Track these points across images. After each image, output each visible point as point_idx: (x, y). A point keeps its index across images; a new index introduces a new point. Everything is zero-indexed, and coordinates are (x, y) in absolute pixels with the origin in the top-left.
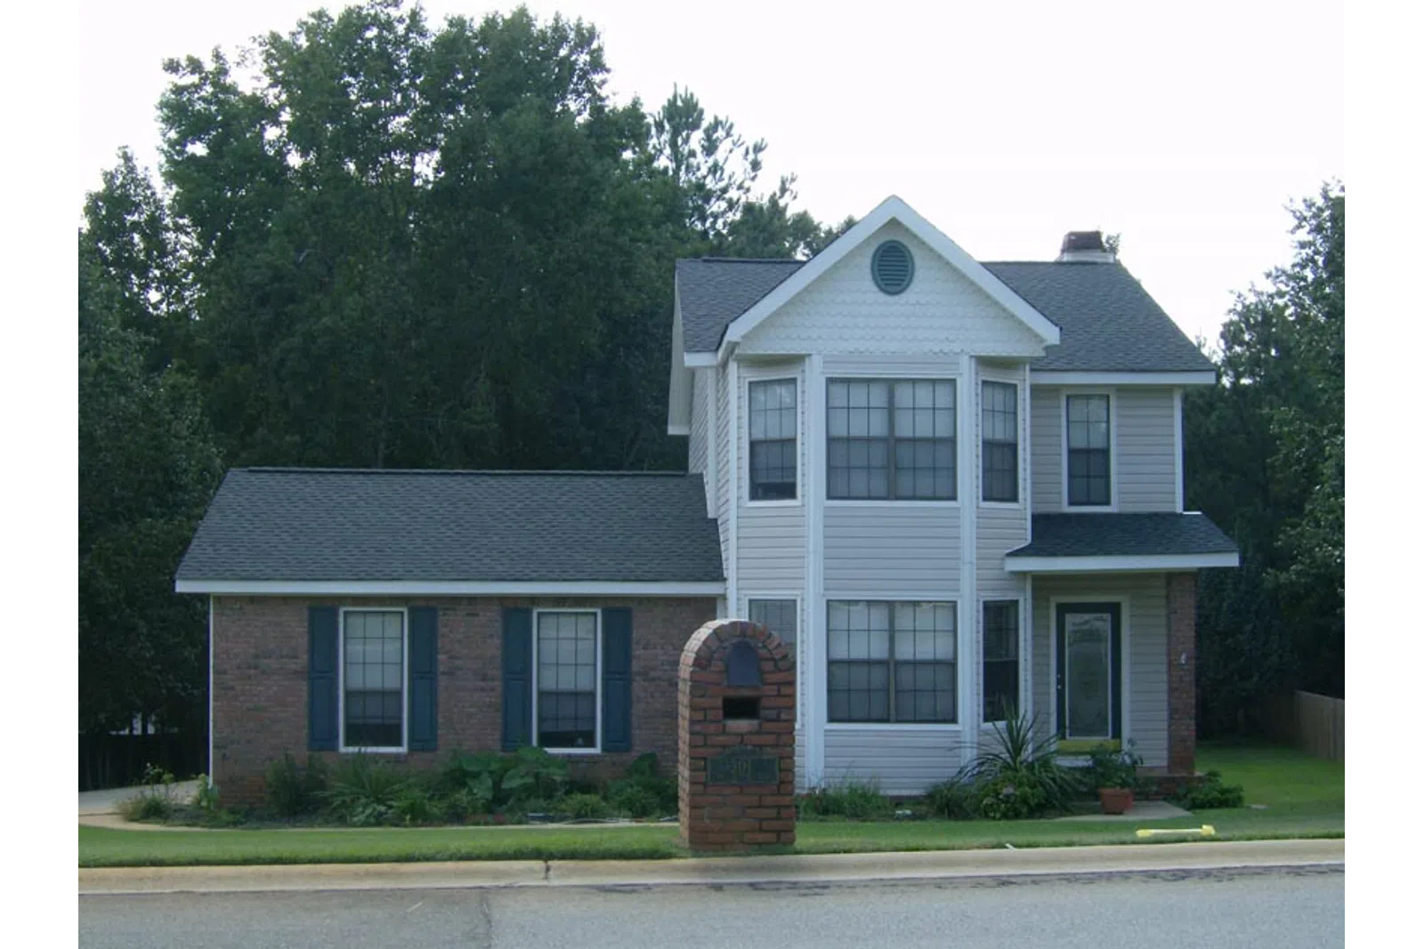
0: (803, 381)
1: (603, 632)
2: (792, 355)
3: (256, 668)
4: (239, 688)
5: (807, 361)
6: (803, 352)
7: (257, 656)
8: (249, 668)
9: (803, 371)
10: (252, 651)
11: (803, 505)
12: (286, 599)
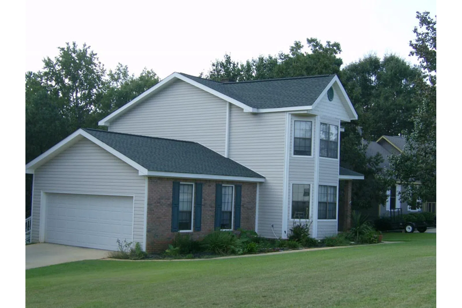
0: (315, 123)
1: (235, 191)
2: (312, 114)
3: (159, 203)
4: (155, 210)
5: (316, 117)
6: (315, 114)
7: (159, 199)
8: (158, 203)
9: (315, 120)
10: (159, 197)
11: (314, 158)
12: (168, 179)
